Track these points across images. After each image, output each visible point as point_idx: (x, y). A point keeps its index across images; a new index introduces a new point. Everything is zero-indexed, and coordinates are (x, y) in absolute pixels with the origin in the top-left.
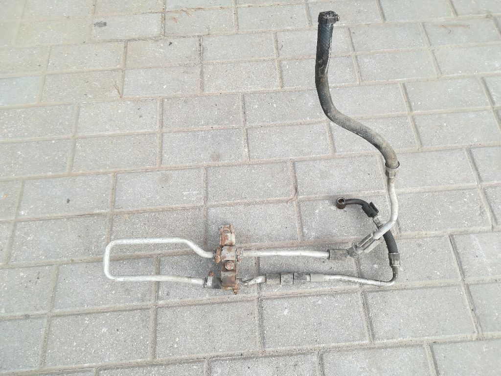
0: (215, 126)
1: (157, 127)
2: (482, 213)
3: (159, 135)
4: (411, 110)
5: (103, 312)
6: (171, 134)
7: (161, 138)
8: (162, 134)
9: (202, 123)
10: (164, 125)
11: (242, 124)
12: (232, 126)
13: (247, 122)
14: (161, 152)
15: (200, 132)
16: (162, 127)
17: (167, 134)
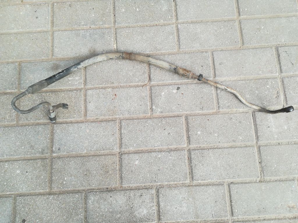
0: (93, 26)
1: (50, 26)
2: (278, 97)
3: (50, 33)
4: (239, 15)
5: (17, 160)
6: (59, 32)
7: (53, 35)
8: (53, 32)
9: (83, 23)
10: (55, 25)
11: (113, 25)
12: (105, 26)
13: (116, 23)
14: (53, 46)
15: (81, 31)
16: (53, 27)
17: (57, 32)
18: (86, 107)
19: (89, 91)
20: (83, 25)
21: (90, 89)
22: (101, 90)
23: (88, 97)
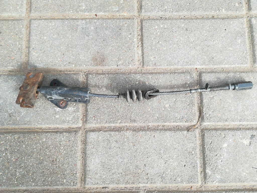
0: (100, 14)
1: (24, 10)
3: (25, 23)
6: (41, 22)
7: (29, 27)
8: (30, 21)
9: (84, 8)
10: (33, 8)
11: (136, 13)
12: (122, 14)
13: (143, 11)
14: (28, 47)
15: (80, 22)
16: (30, 11)
17: (37, 22)
18: (85, 165)
19: (92, 133)
20: (84, 11)
21: (93, 131)
22: (112, 133)
23: (89, 147)
